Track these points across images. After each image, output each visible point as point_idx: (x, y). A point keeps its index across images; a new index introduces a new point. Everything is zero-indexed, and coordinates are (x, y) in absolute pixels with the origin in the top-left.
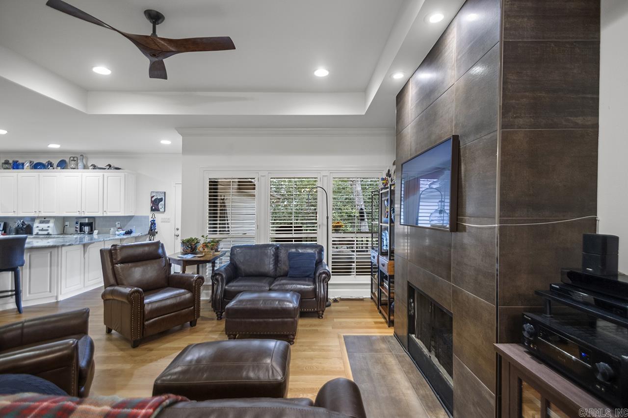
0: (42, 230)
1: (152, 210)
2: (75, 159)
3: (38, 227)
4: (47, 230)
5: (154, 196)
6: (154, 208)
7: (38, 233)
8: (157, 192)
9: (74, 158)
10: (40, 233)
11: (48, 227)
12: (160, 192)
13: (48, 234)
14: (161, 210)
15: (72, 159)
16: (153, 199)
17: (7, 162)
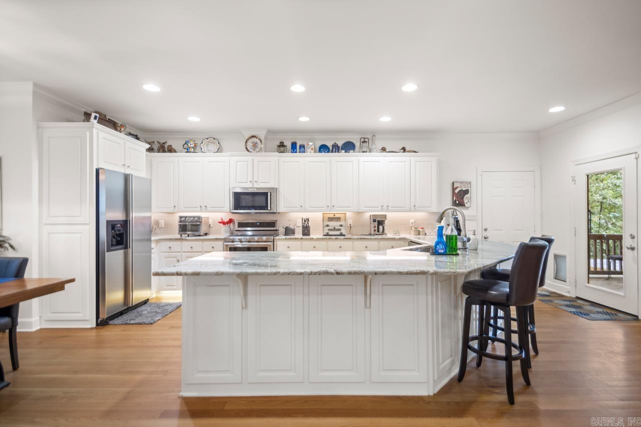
0: (334, 229)
1: (454, 204)
2: (366, 140)
3: (328, 226)
4: (339, 230)
5: (457, 187)
6: (457, 202)
7: (328, 233)
8: (462, 182)
9: (364, 139)
10: (331, 233)
11: (341, 226)
12: (465, 182)
13: (341, 235)
14: (466, 205)
15: (363, 140)
16: (457, 191)
17: (282, 145)
